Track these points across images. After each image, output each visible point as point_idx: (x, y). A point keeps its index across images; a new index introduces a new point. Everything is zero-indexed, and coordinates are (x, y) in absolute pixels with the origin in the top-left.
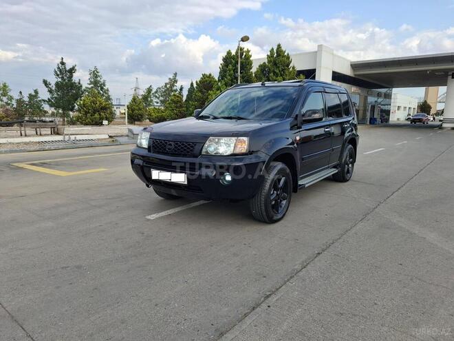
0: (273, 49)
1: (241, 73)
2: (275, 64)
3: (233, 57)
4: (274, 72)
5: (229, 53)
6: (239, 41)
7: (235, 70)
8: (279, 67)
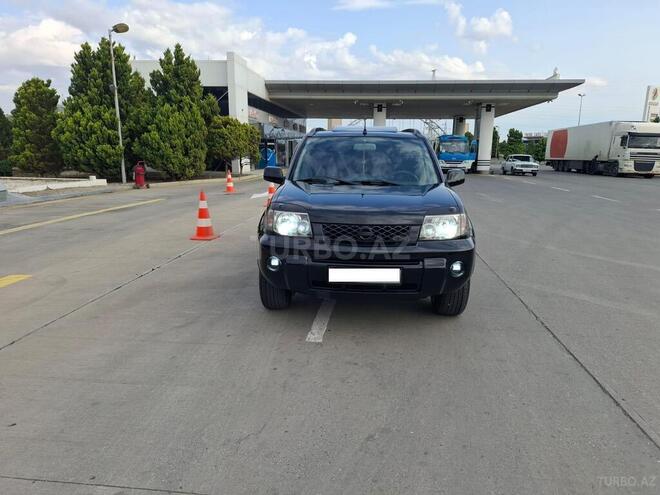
0: (168, 51)
1: (117, 84)
2: (177, 75)
3: (97, 57)
4: (177, 88)
5: (86, 47)
6: (110, 31)
7: (107, 79)
8: (183, 81)
